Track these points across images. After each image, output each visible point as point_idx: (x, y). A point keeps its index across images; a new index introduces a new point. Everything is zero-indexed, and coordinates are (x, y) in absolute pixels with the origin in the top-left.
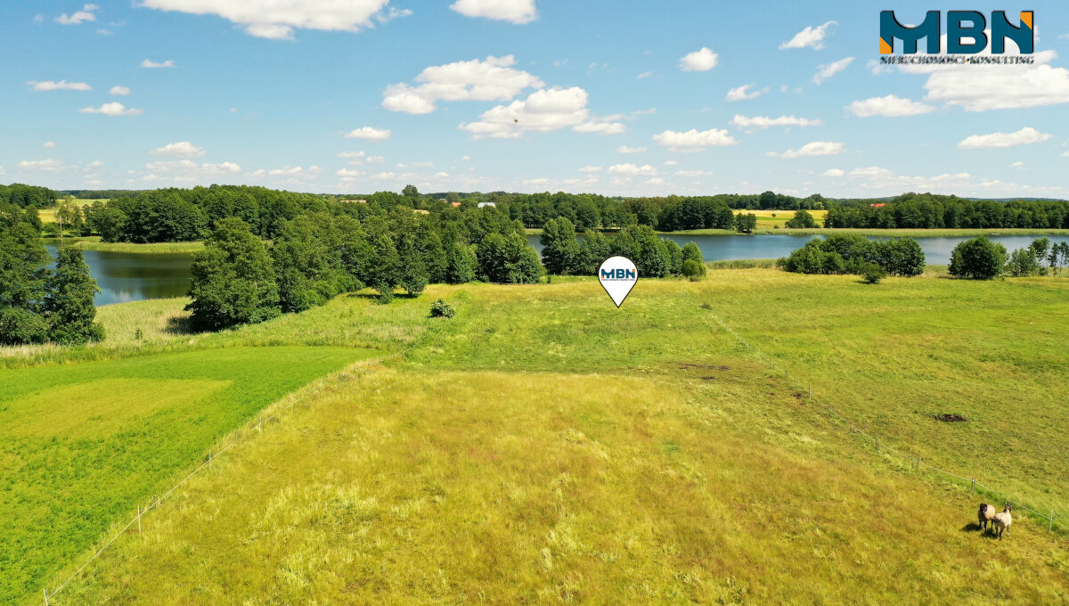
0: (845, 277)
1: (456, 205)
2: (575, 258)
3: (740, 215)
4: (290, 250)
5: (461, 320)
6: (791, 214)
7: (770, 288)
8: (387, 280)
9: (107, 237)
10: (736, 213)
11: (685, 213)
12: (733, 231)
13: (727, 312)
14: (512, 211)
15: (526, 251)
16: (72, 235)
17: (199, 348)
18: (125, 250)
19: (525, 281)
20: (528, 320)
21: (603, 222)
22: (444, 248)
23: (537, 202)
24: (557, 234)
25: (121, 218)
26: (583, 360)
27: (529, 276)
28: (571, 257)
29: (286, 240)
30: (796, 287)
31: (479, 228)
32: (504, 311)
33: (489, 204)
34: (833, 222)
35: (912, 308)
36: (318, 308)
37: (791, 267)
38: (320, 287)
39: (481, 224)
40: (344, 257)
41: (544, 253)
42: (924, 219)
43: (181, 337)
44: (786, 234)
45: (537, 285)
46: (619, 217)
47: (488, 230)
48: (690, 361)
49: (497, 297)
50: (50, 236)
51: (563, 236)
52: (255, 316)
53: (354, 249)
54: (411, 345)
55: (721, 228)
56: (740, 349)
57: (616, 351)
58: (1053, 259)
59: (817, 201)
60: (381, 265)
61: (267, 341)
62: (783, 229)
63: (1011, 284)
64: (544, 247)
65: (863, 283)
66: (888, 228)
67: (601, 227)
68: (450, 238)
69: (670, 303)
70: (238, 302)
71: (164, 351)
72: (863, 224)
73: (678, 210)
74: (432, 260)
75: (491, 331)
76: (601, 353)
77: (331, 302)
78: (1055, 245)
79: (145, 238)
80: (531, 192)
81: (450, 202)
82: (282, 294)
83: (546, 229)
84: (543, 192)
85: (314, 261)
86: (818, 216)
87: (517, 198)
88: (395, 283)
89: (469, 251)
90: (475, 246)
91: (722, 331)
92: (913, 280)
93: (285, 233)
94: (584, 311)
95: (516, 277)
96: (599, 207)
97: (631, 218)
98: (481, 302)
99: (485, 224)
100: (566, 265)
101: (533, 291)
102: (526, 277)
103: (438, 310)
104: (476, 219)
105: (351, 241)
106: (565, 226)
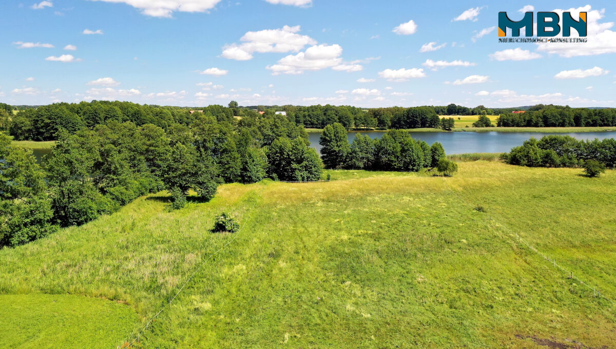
1: (261, 113)
2: (347, 156)
3: (443, 119)
6: (474, 118)
8: (180, 185)
9: (17, 137)
10: (441, 117)
11: (408, 118)
12: (440, 129)
14: (297, 117)
15: (308, 152)
19: (308, 179)
21: (355, 124)
23: (313, 111)
24: (333, 137)
25: (28, 124)
27: (311, 174)
28: (344, 155)
31: (270, 133)
33: (282, 113)
34: (503, 123)
39: (272, 129)
41: (323, 151)
42: (562, 121)
44: (475, 131)
45: (319, 183)
46: (366, 121)
47: (277, 135)
49: (285, 199)
51: (338, 139)
53: (158, 153)
55: (432, 127)
59: (483, 110)
62: (472, 128)
64: (322, 147)
65: (585, 176)
66: (538, 127)
67: (354, 127)
69: (442, 203)
72: (522, 124)
73: (404, 116)
74: (228, 163)
75: (275, 256)
77: (126, 208)
79: (41, 138)
80: (308, 105)
81: (258, 112)
84: (317, 104)
87: (300, 109)
89: (259, 154)
94: (368, 218)
95: (301, 176)
96: (352, 114)
97: (374, 121)
98: (268, 205)
99: (275, 129)
100: (340, 162)
101: (316, 191)
102: (309, 175)
103: (221, 225)
104: (268, 126)
105: (157, 146)
106: (339, 130)
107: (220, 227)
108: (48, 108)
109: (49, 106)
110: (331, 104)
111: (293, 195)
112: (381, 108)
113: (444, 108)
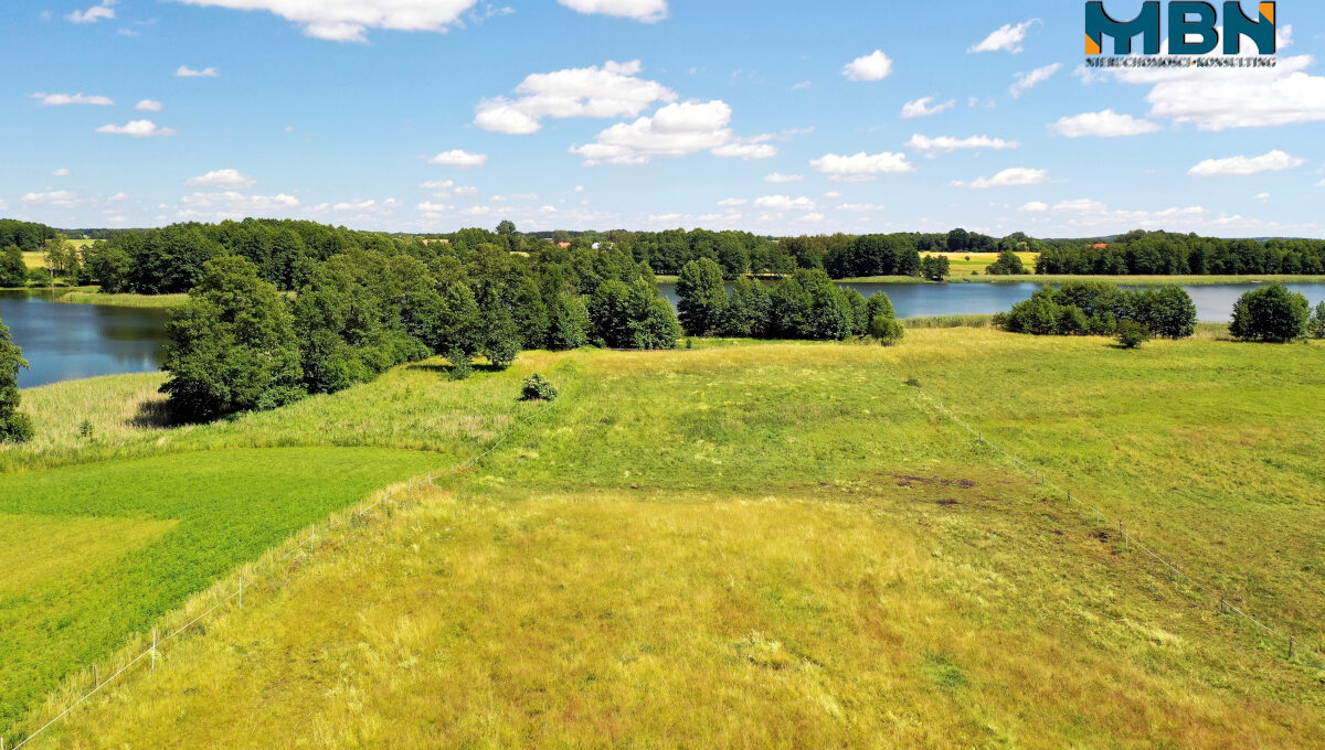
0: (1089, 338)
1: (564, 245)
2: (723, 314)
3: (928, 259)
4: (320, 303)
5: (566, 404)
6: (994, 257)
7: (994, 355)
8: (462, 346)
9: (107, 287)
10: (922, 255)
11: (858, 255)
12: (921, 278)
13: (943, 390)
14: (636, 253)
15: (657, 304)
16: (67, 284)
17: (170, 451)
18: (127, 304)
19: (655, 345)
20: (664, 404)
21: (752, 267)
22: (544, 301)
23: (668, 241)
24: (699, 282)
25: (124, 261)
26: (748, 470)
27: (660, 338)
28: (718, 313)
29: (314, 288)
30: (1028, 352)
31: (592, 273)
32: (628, 390)
33: (607, 244)
34: (1046, 266)
35: (1201, 384)
36: (362, 386)
37: (1013, 325)
38: (368, 356)
39: (595, 268)
40: (404, 313)
41: (681, 307)
42: (1164, 263)
43: (151, 432)
44: (988, 282)
45: (672, 352)
46: (773, 261)
47: (605, 277)
48: (910, 471)
49: (619, 368)
50: (37, 286)
51: (707, 286)
52: (266, 399)
53: (419, 302)
54: (489, 446)
55: (905, 274)
56: (978, 451)
57: (796, 455)
59: (1020, 241)
60: (454, 324)
61: (274, 438)
62: (983, 276)
63: (1315, 348)
64: (680, 299)
65: (1118, 347)
66: (1117, 274)
67: (749, 273)
68: (552, 287)
69: (860, 376)
70: (238, 381)
71: (116, 457)
72: (1085, 270)
73: (849, 251)
74: (527, 317)
75: (609, 421)
76: (775, 458)
77: (382, 377)
79: (155, 289)
80: (658, 230)
81: (557, 242)
82: (309, 368)
83: (684, 275)
84: (675, 229)
85: (360, 319)
86: (1028, 259)
87: (642, 237)
88: (475, 350)
89: (578, 305)
90: (586, 298)
91: (947, 421)
92: (1182, 343)
93: (313, 280)
94: (741, 390)
95: (644, 340)
96: (747, 247)
97: (789, 262)
98: (595, 376)
99: (601, 267)
100: (711, 323)
101: (668, 360)
102: (657, 340)
103: (533, 390)
104: (588, 262)
105: (415, 290)
106: (709, 270)
107: (531, 393)
108: (167, 233)
109: (168, 229)
110: (705, 228)
111: (631, 364)
112: (805, 237)
113: (941, 237)
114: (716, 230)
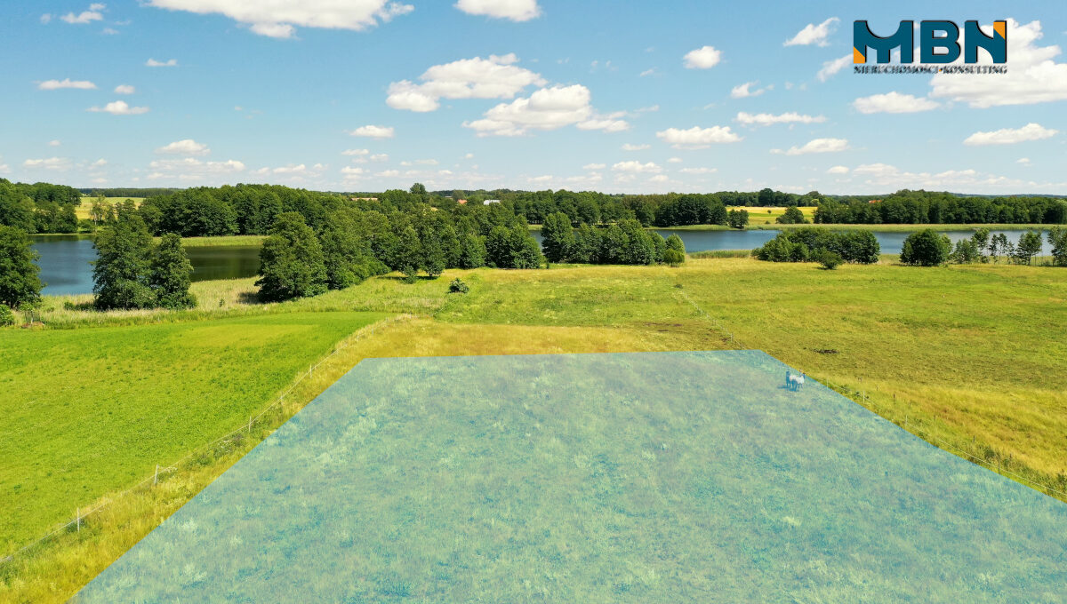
0: (808, 264)
1: (462, 202)
2: (571, 249)
3: (733, 211)
5: (475, 294)
7: (738, 273)
8: (411, 264)
11: (680, 209)
12: (727, 226)
13: (695, 290)
14: (516, 208)
17: (271, 313)
19: (527, 267)
20: (528, 295)
21: (602, 218)
22: (458, 239)
24: (556, 227)
26: (571, 320)
27: (530, 262)
33: (494, 201)
34: (823, 217)
35: (851, 287)
36: (356, 287)
37: (763, 256)
38: (357, 270)
40: (374, 247)
41: (545, 244)
42: (909, 215)
43: (254, 305)
46: (617, 214)
47: (495, 224)
48: (653, 321)
49: (504, 279)
50: (85, 232)
51: (561, 229)
52: (309, 291)
54: (437, 310)
55: (714, 223)
56: (695, 314)
57: (597, 315)
58: (993, 248)
59: (812, 198)
60: (406, 251)
61: (323, 308)
62: (774, 224)
63: (952, 270)
64: (544, 238)
67: (600, 223)
68: (463, 230)
69: (650, 283)
71: (247, 315)
72: (850, 220)
73: (674, 207)
74: (448, 249)
75: (499, 302)
76: (586, 316)
78: (995, 236)
80: (534, 190)
81: (457, 199)
82: (330, 275)
83: (546, 224)
84: (546, 189)
86: (807, 212)
87: (521, 195)
88: (418, 267)
89: (477, 241)
90: (484, 237)
92: (868, 266)
94: (576, 289)
95: (520, 263)
96: (598, 203)
97: (630, 214)
98: (490, 282)
99: (492, 218)
100: (563, 255)
101: (534, 275)
102: (528, 263)
103: (455, 287)
106: (562, 220)
107: (454, 289)
111: (511, 277)
113: (753, 195)
114: (576, 191)
